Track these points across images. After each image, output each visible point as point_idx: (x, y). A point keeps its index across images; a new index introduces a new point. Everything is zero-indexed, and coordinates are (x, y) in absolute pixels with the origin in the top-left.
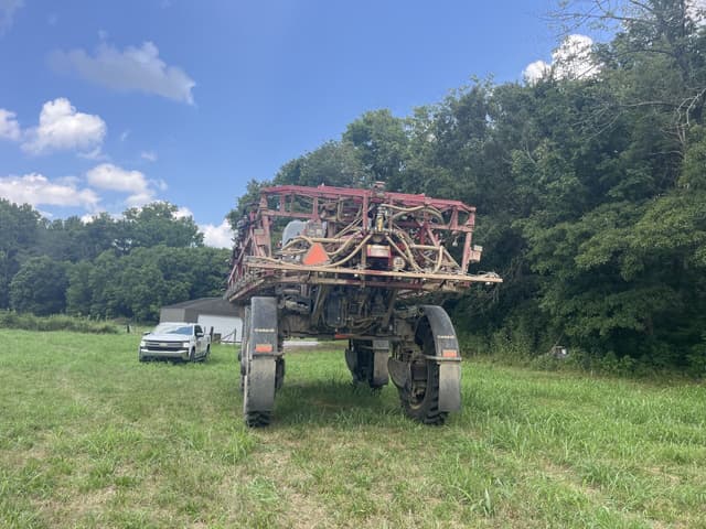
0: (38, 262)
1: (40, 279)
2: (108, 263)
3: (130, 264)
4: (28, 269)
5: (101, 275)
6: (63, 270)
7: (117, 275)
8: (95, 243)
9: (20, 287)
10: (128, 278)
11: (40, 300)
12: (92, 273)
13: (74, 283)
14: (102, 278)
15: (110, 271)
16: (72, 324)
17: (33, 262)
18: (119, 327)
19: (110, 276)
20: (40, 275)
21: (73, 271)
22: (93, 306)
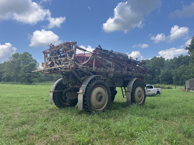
0: (165, 71)
1: (165, 75)
2: (182, 69)
3: (189, 68)
4: (163, 73)
5: (180, 72)
6: (170, 72)
7: (185, 72)
8: (179, 63)
9: (161, 78)
10: (188, 72)
11: (167, 81)
12: (178, 72)
13: (174, 75)
14: (181, 73)
15: (183, 70)
16: (159, 86)
17: (163, 71)
18: (173, 87)
19: (183, 72)
20: (166, 74)
21: (173, 72)
22: (180, 81)
